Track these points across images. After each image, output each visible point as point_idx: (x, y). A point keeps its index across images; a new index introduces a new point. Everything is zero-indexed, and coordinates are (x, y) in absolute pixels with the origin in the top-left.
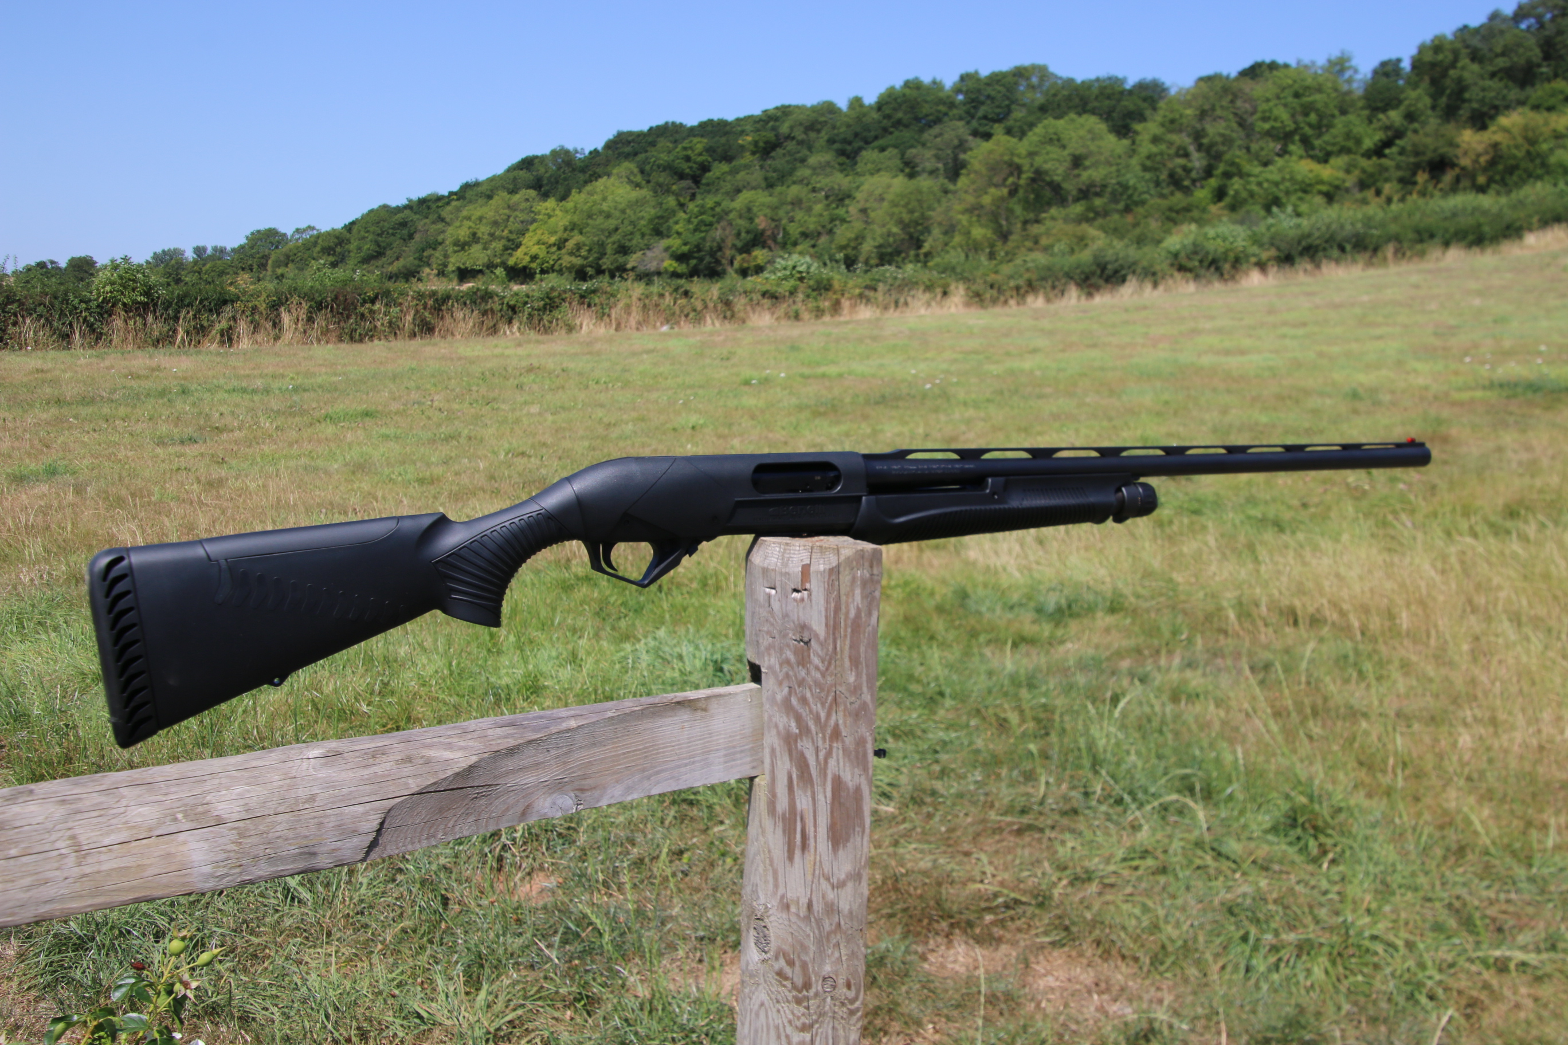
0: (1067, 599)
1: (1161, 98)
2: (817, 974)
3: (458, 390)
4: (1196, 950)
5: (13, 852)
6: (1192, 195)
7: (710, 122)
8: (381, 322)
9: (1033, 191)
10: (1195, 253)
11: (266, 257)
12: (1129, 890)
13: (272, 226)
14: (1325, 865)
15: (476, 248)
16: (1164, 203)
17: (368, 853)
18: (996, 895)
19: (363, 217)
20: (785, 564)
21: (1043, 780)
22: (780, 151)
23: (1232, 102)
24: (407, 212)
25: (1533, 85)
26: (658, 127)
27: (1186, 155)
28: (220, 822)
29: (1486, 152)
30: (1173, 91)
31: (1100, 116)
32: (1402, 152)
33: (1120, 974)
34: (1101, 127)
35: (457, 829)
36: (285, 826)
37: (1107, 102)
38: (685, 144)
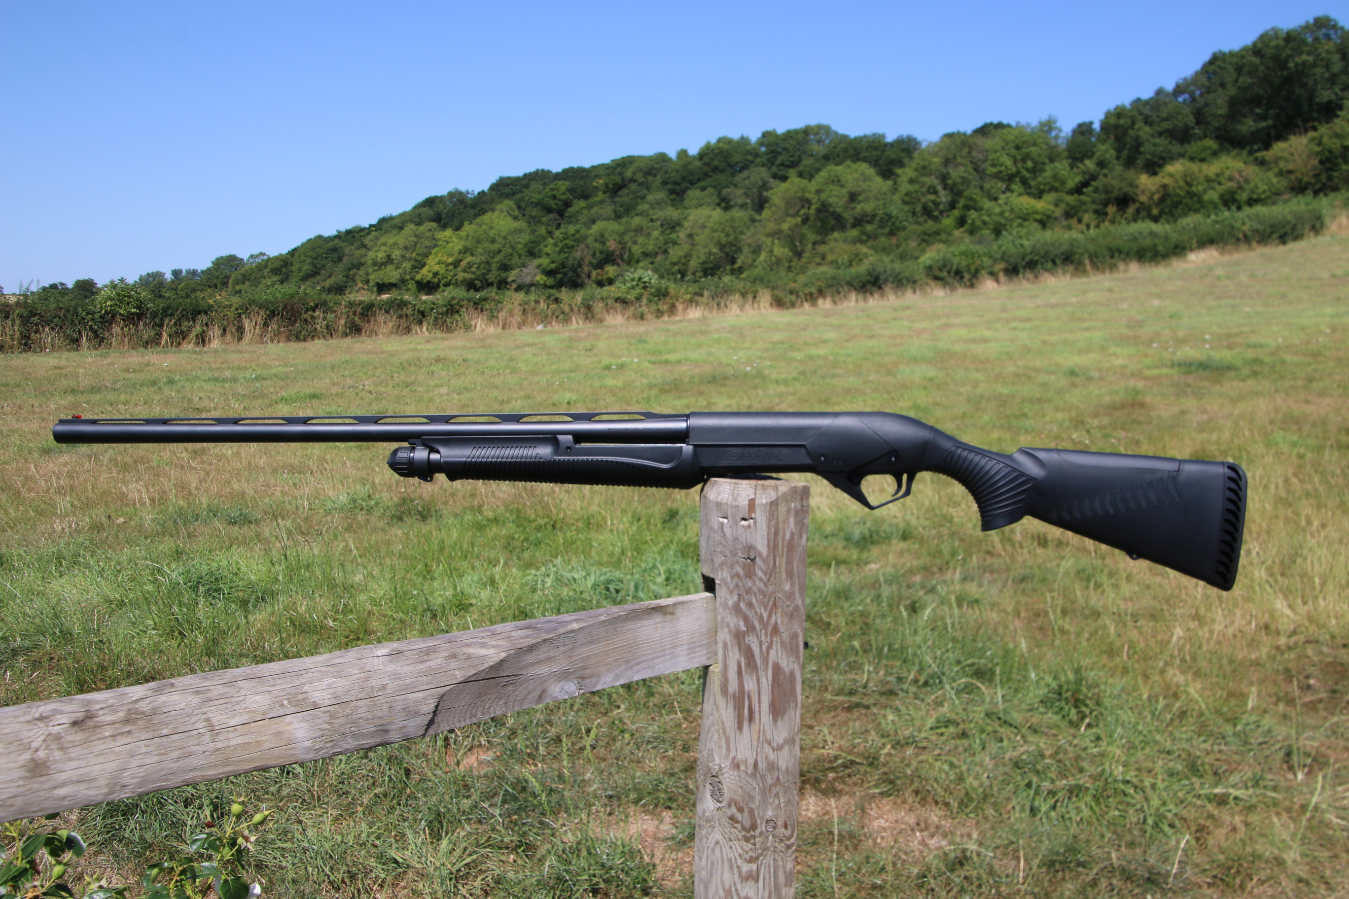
0: (870, 530)
1: (915, 149)
2: (761, 818)
3: (383, 377)
4: (992, 795)
5: (165, 732)
6: (940, 222)
7: (572, 169)
8: (320, 325)
9: (820, 220)
10: (945, 266)
11: (227, 277)
12: (937, 752)
13: (232, 253)
14: (1083, 729)
15: (390, 267)
16: (920, 229)
17: (427, 730)
18: (836, 758)
19: (303, 245)
20: (735, 499)
21: (866, 668)
22: (625, 191)
23: (969, 152)
24: (337, 241)
25: (1189, 143)
26: (530, 174)
27: (935, 192)
28: (316, 707)
29: (1159, 192)
30: (924, 145)
31: (870, 163)
32: (1096, 190)
33: (935, 816)
34: (871, 171)
35: (492, 710)
36: (365, 709)
37: (875, 153)
38: (552, 186)
